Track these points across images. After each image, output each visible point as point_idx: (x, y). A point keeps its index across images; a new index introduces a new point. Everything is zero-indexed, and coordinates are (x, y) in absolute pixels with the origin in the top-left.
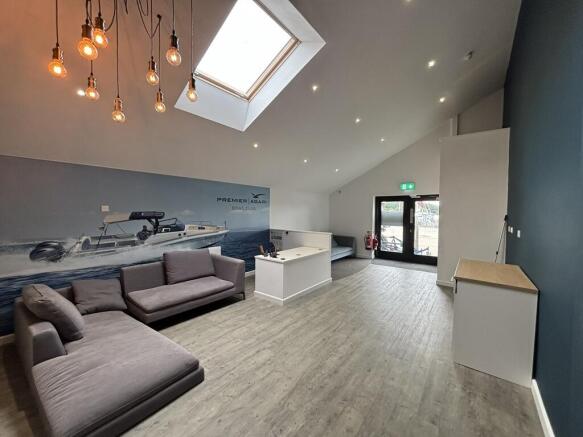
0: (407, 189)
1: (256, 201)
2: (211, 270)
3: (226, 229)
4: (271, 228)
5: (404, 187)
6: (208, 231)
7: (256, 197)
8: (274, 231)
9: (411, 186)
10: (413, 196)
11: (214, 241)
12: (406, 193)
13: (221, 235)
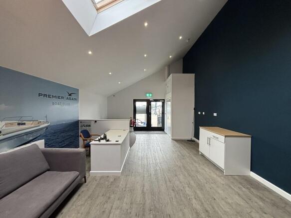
0: (149, 96)
1: (70, 99)
2: (46, 165)
3: (47, 122)
4: (80, 119)
5: (148, 95)
6: (29, 127)
7: (70, 95)
8: (82, 121)
9: (151, 95)
10: (151, 99)
11: (35, 135)
12: (149, 98)
13: (42, 129)
